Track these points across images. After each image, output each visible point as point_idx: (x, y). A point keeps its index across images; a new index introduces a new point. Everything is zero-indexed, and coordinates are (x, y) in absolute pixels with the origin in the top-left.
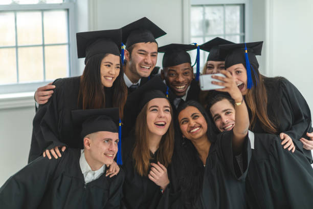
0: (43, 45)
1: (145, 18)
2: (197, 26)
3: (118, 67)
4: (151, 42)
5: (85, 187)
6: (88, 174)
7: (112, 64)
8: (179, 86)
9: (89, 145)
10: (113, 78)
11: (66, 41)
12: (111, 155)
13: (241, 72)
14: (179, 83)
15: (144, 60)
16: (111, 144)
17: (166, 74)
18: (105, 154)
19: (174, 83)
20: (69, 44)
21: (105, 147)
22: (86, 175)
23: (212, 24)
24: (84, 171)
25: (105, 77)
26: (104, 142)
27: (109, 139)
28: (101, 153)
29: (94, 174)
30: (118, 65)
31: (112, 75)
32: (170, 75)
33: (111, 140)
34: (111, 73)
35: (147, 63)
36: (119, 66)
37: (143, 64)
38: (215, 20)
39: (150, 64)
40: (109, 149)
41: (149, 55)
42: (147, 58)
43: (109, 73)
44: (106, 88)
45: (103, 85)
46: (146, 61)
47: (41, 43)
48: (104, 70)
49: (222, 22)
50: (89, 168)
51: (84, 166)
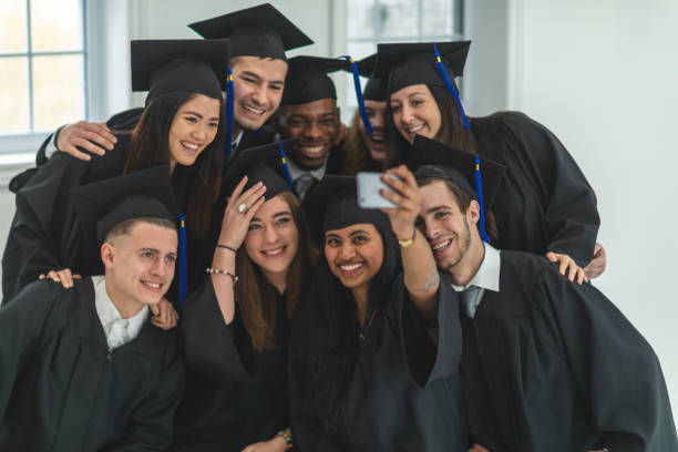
0: (30, 55)
1: (268, 4)
2: (363, 17)
3: (212, 125)
4: (273, 58)
5: (109, 357)
6: (115, 326)
7: (201, 117)
8: (310, 146)
9: (111, 260)
10: (199, 145)
11: (79, 46)
12: (154, 285)
13: (422, 102)
14: (311, 141)
15: (252, 94)
16: (157, 260)
17: (283, 121)
18: (142, 282)
19: (301, 139)
20: (85, 53)
21: (142, 267)
22: (110, 329)
23: (395, 15)
24: (104, 319)
25: (181, 142)
26: (142, 255)
27: (152, 250)
28: (134, 278)
29: (126, 327)
30: (215, 119)
31: (197, 139)
32: (292, 122)
33: (157, 251)
34: (195, 135)
35: (256, 103)
36: (217, 123)
37: (250, 103)
38: (400, 7)
39: (264, 105)
40: (150, 272)
41: (265, 86)
42: (258, 91)
43: (191, 134)
44: (179, 166)
45: (174, 159)
46: (255, 97)
47: (25, 50)
48: (181, 128)
49: (415, 11)
50: (117, 314)
51: (106, 309)
